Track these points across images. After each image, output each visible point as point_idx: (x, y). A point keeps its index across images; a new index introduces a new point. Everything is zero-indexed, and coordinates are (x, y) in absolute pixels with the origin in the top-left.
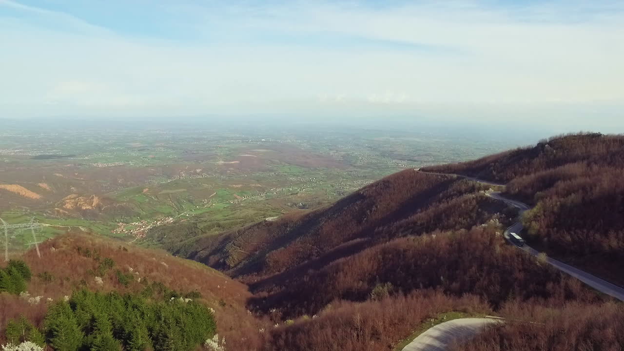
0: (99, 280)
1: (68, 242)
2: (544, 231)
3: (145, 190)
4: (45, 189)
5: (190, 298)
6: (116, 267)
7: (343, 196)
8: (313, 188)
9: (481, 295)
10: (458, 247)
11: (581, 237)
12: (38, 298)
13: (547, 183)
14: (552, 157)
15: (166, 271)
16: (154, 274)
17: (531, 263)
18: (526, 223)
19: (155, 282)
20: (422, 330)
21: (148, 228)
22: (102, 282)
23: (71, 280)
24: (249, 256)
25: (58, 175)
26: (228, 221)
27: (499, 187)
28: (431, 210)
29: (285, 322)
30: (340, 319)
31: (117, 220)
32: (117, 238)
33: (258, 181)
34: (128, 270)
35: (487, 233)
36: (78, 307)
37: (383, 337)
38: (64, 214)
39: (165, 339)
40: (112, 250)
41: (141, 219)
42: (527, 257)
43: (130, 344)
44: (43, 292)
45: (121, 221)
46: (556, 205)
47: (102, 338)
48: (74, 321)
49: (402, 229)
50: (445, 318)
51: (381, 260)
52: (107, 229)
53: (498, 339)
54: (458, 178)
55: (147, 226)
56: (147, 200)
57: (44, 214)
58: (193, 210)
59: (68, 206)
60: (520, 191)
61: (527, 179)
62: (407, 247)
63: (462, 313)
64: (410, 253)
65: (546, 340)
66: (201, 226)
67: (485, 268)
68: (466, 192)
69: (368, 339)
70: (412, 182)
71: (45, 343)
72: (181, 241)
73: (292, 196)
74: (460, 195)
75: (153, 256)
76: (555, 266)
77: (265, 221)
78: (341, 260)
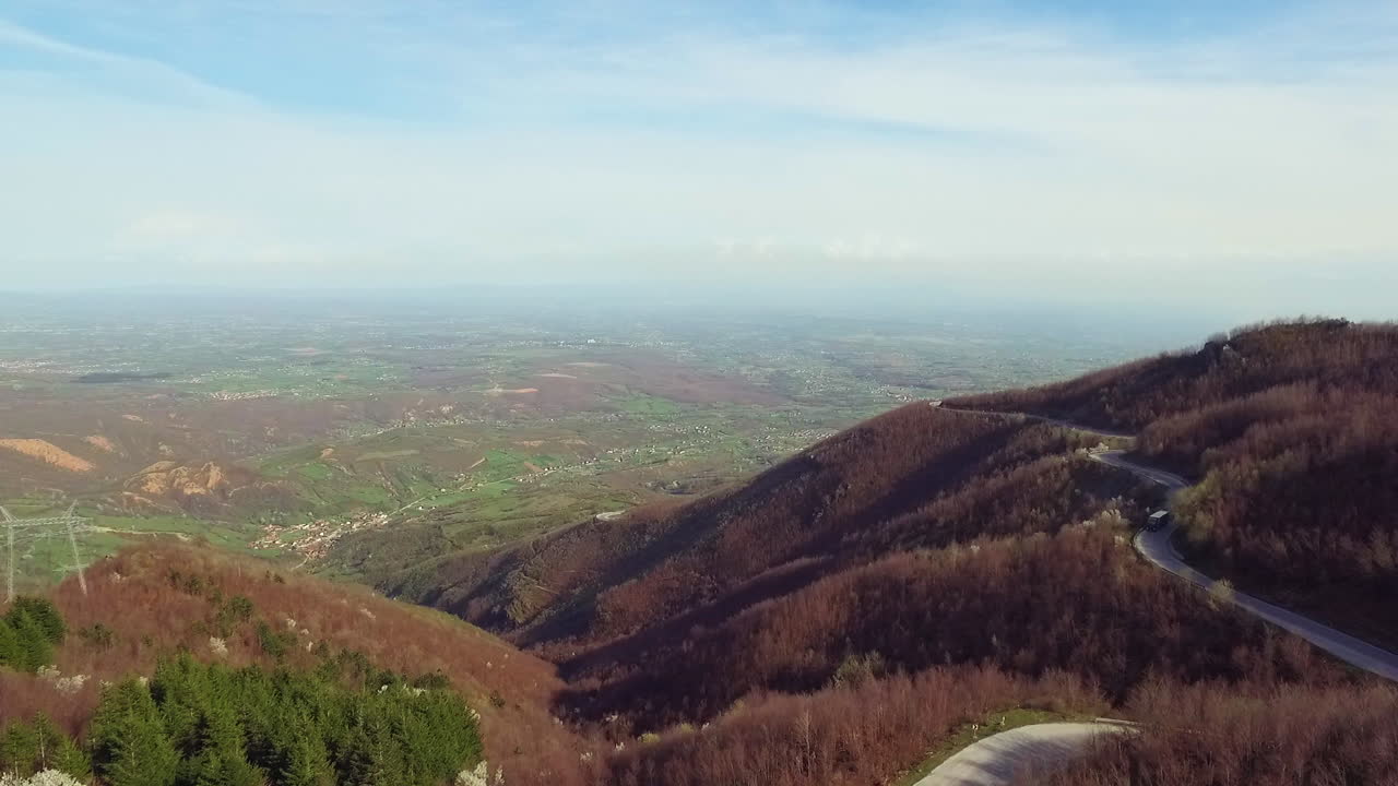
0: (219, 645)
1: (149, 561)
2: (1223, 534)
3: (326, 453)
4: (101, 450)
5: (424, 687)
6: (259, 616)
7: (768, 466)
8: (702, 447)
9: (1085, 676)
10: (1032, 571)
11: (1309, 545)
12: (79, 680)
13: (1229, 430)
14: (1238, 372)
15: (370, 627)
16: (345, 632)
17: (1196, 602)
18: (1183, 516)
19: (344, 651)
20: (951, 749)
21: (330, 537)
22: (226, 650)
23: (155, 645)
24: (559, 599)
25: (130, 417)
26: (513, 522)
27: (1119, 441)
28: (968, 493)
29: (639, 738)
30: (765, 728)
31: (263, 520)
32: (262, 558)
33: (580, 431)
34: (285, 625)
35: (1096, 540)
36: (169, 694)
37: (862, 764)
38: (144, 505)
39: (364, 766)
40: (250, 581)
41: (317, 516)
42: (1188, 590)
43: (286, 778)
44: (90, 667)
45: (271, 522)
46: (1250, 476)
47: (222, 761)
48: (159, 724)
49: (901, 537)
50: (1003, 723)
51: (856, 603)
52: (239, 538)
53: (1126, 764)
54: (1028, 423)
55: (330, 533)
56: (331, 474)
57: (99, 506)
58: (434, 498)
59: (153, 487)
60: (1167, 448)
61: (1183, 422)
62: (915, 573)
63: (1042, 713)
64: (920, 587)
65: (1236, 764)
66: (451, 532)
67: (1093, 616)
68: (1047, 451)
69: (827, 768)
70: (925, 432)
71: (92, 774)
72: (406, 567)
73: (657, 465)
74: (1033, 460)
75: (343, 595)
76: (1250, 609)
77: (595, 520)
78: (768, 604)
